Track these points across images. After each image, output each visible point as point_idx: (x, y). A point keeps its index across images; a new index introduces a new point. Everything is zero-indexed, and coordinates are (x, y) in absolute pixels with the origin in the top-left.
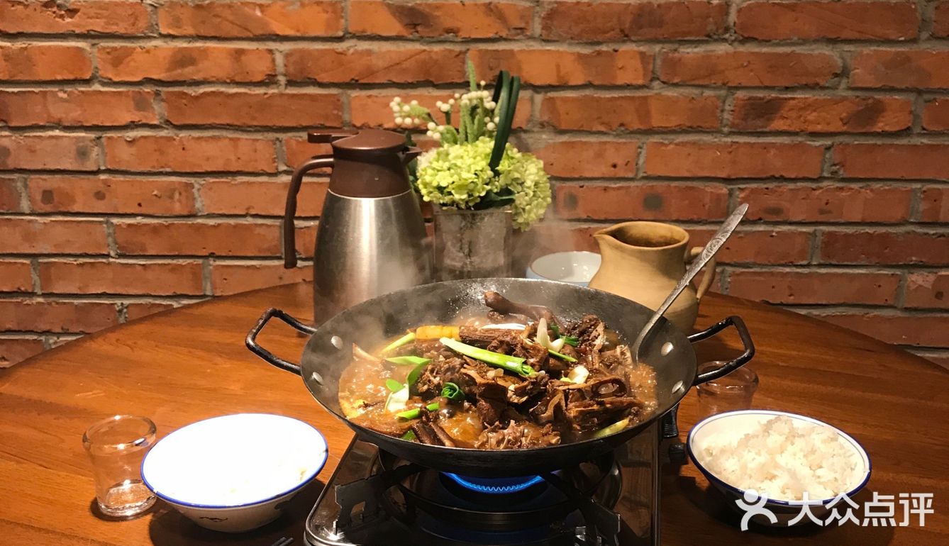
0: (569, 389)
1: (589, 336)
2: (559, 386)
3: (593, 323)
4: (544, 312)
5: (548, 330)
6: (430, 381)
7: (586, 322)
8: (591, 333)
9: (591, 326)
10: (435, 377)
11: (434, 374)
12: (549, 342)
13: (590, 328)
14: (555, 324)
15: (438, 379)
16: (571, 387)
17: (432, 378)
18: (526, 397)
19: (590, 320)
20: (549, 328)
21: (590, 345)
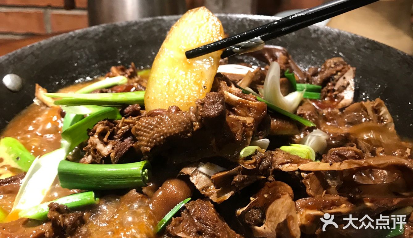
0: (299, 170)
1: (334, 85)
2: (283, 164)
3: (339, 68)
4: (278, 54)
5: (281, 77)
6: (95, 150)
7: (330, 67)
8: (337, 80)
9: (337, 72)
10: (106, 144)
11: (105, 139)
12: (281, 95)
13: (336, 74)
14: (291, 71)
15: (109, 147)
16: (302, 167)
17: (100, 146)
18: (232, 192)
19: (335, 64)
20: (282, 75)
21: (336, 97)
